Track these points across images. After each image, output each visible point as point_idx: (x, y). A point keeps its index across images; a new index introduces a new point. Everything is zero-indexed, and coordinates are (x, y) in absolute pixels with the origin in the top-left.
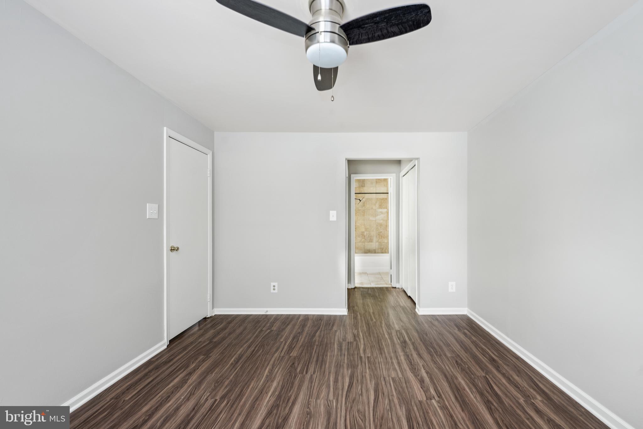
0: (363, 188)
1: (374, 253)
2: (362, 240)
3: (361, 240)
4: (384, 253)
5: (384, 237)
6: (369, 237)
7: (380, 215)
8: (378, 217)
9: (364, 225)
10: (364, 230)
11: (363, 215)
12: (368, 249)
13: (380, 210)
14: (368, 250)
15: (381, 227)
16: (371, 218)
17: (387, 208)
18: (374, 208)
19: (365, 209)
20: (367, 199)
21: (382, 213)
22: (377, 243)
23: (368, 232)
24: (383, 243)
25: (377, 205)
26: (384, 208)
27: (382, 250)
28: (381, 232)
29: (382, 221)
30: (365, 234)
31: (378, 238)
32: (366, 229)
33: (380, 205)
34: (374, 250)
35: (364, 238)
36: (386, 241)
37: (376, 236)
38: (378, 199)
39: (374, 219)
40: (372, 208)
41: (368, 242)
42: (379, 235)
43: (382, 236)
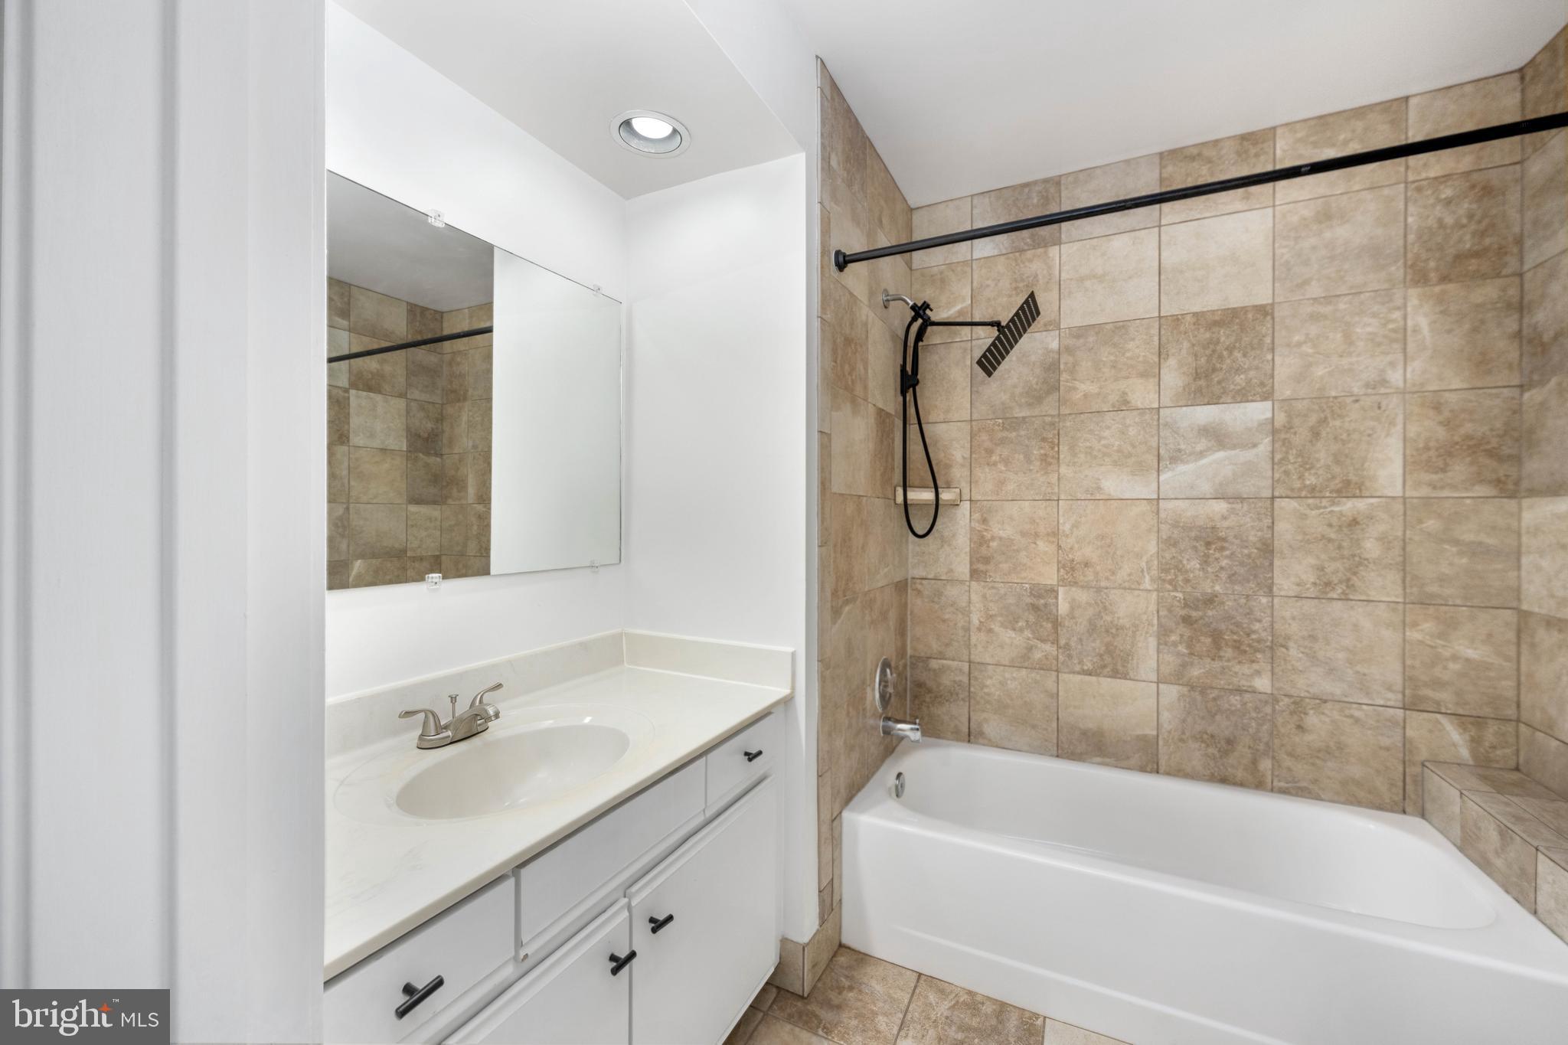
0: (1040, 251)
1: (1143, 769)
2: (1037, 655)
3: (1030, 649)
4: (1241, 784)
5: (1237, 646)
6: (1092, 628)
7: (1202, 454)
8: (1175, 477)
9: (1055, 534)
10: (1049, 576)
11: (1044, 458)
12: (1090, 725)
13: (1205, 414)
14: (1084, 733)
15: (1205, 561)
16: (1116, 483)
17: (1267, 396)
18: (1142, 394)
19: (1065, 410)
20: (1081, 332)
21: (1218, 436)
22: (1171, 693)
23: (1083, 596)
24: (1235, 700)
25: (1173, 377)
26: (1243, 396)
27: (1225, 753)
28: (1210, 600)
29: (1220, 507)
30: (1063, 607)
31: (1182, 649)
32: (1070, 571)
33: (1197, 376)
34: (1142, 739)
35: (1056, 642)
36: (1263, 684)
37: (1163, 633)
38: (1177, 320)
39: (1142, 489)
40: (1123, 404)
41: (1089, 673)
42: (1187, 620)
43: (1217, 637)
